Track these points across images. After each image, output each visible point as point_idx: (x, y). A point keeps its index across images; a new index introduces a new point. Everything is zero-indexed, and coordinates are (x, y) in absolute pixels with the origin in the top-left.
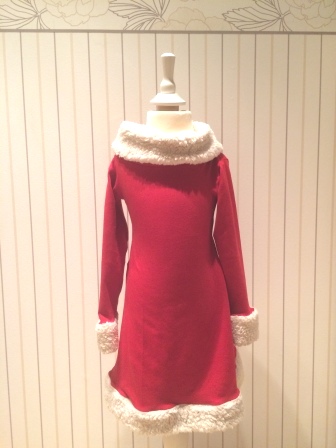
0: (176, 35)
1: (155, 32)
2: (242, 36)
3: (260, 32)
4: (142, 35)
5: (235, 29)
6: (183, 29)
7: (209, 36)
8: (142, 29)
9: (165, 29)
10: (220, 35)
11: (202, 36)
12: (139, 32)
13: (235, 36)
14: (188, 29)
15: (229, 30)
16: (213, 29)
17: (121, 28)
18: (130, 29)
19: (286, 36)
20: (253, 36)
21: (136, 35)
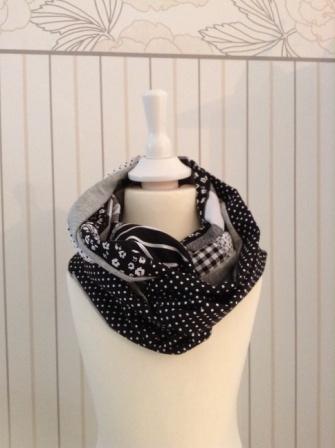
0: (130, 60)
1: (100, 54)
2: (228, 62)
3: (255, 58)
4: (79, 58)
5: (218, 53)
6: (140, 50)
7: (179, 60)
8: (81, 49)
9: (113, 50)
10: (195, 61)
11: (170, 60)
12: (77, 53)
13: (219, 62)
14: (149, 51)
15: (209, 53)
16: (185, 52)
17: (49, 49)
18: (62, 49)
19: (292, 63)
20: (244, 62)
21: (71, 57)
